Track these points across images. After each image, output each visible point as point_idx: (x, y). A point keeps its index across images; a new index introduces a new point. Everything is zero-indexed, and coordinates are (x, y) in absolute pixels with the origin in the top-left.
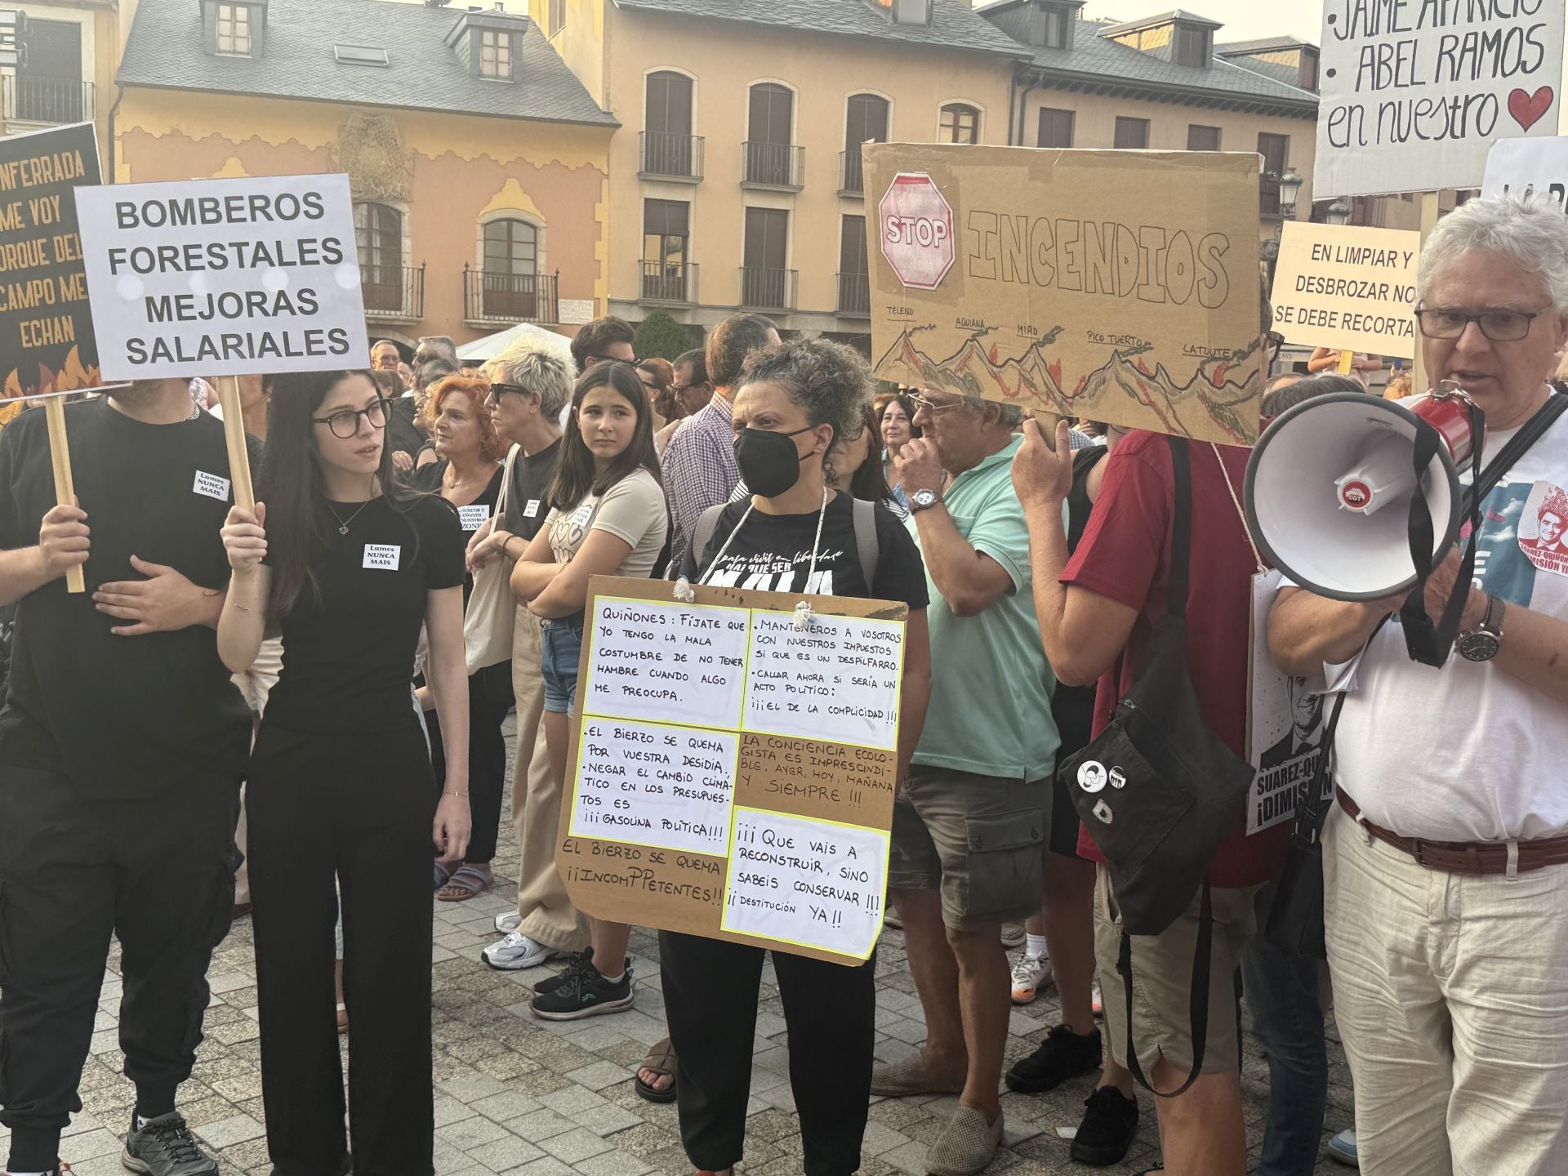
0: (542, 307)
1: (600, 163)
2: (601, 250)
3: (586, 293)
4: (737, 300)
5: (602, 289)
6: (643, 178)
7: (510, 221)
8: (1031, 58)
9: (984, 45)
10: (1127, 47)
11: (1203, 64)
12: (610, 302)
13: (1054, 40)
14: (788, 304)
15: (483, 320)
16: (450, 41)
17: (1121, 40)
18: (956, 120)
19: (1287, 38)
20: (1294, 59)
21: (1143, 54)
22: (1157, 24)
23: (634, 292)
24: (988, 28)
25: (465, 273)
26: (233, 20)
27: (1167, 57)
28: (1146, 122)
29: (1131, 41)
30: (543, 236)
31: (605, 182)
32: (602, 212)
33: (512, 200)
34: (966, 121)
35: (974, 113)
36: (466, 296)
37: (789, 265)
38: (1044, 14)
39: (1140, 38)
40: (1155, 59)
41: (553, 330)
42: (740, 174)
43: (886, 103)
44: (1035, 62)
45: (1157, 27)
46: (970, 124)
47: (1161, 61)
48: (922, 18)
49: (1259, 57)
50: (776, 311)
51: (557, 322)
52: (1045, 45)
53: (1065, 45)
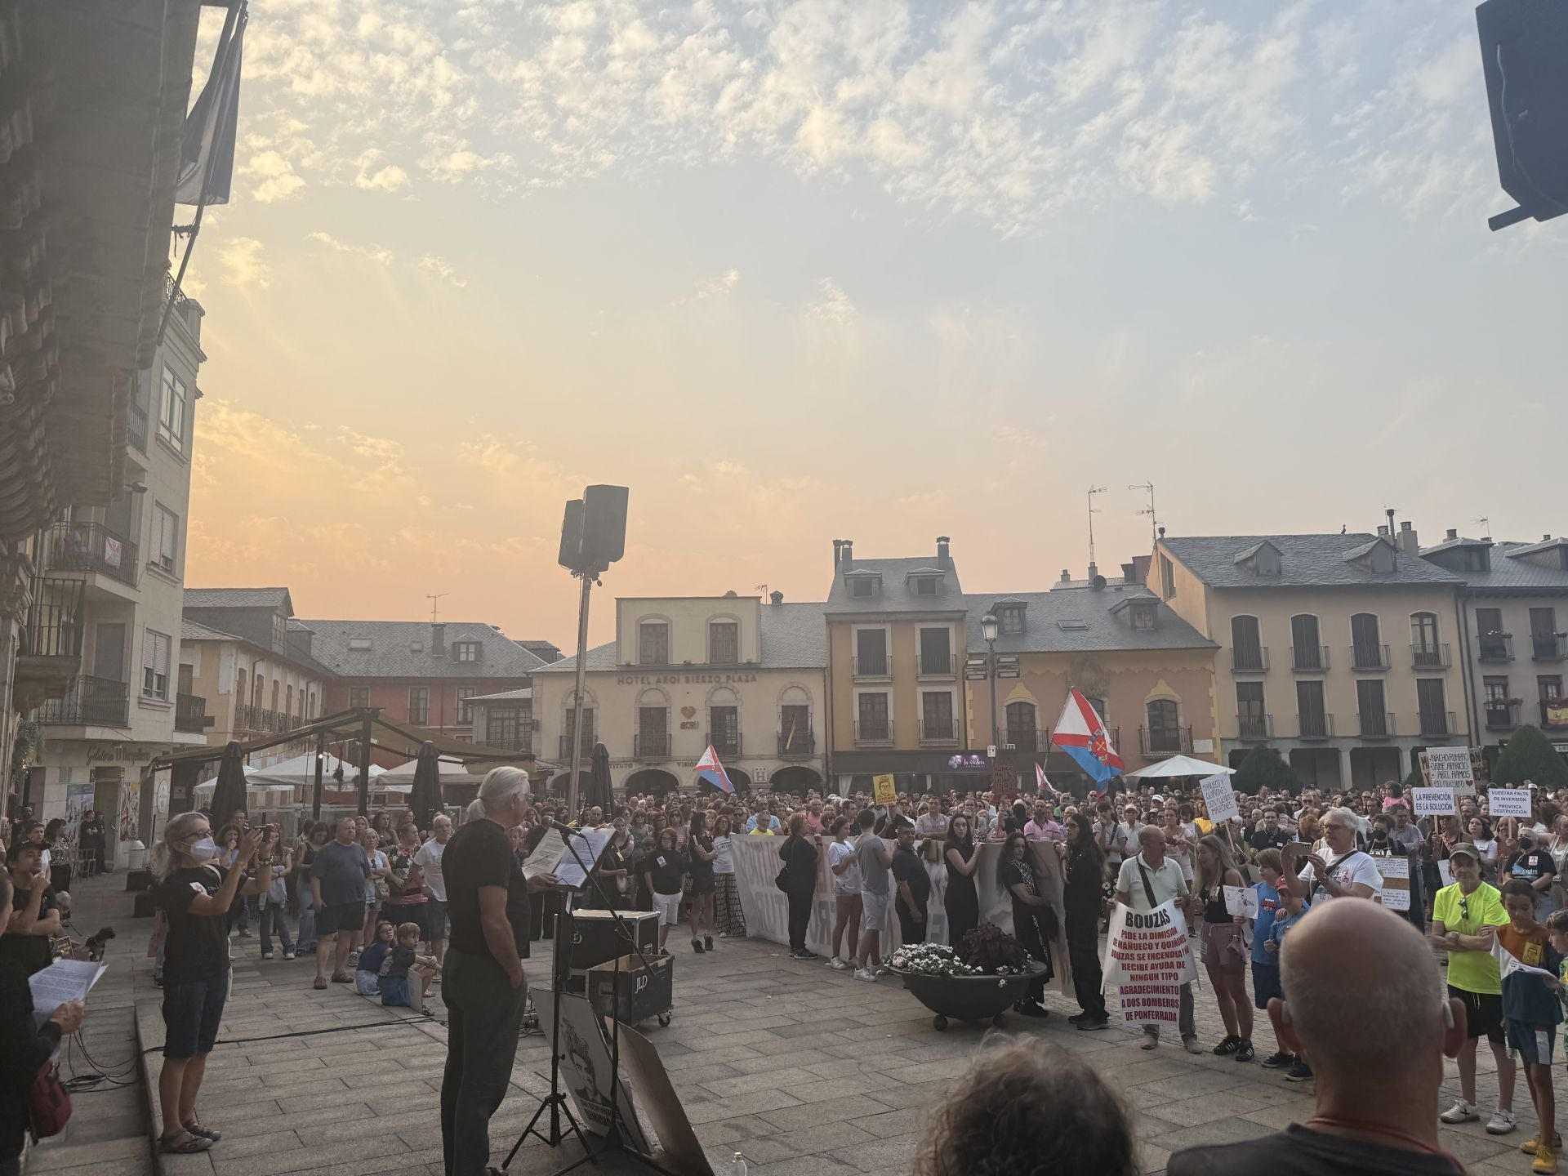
0: (1183, 745)
1: (1209, 667)
2: (1214, 712)
3: (1208, 736)
4: (1296, 733)
5: (1216, 733)
6: (1234, 672)
7: (1161, 701)
8: (1465, 583)
9: (1433, 579)
10: (1529, 563)
12: (1222, 739)
13: (1476, 566)
14: (1329, 733)
15: (1152, 754)
16: (1114, 611)
17: (1523, 559)
18: (1421, 621)
22: (1549, 548)
23: (1235, 732)
24: (1433, 568)
25: (1140, 730)
26: (1012, 616)
27: (1559, 567)
28: (1550, 610)
29: (1530, 559)
30: (1180, 708)
31: (1213, 676)
32: (1213, 692)
33: (1162, 690)
34: (1427, 621)
35: (1432, 616)
36: (1141, 742)
37: (1327, 711)
38: (1467, 553)
39: (1536, 558)
40: (1551, 568)
41: (1191, 757)
42: (1291, 664)
43: (1375, 617)
44: (1468, 585)
45: (1550, 551)
46: (1430, 622)
47: (1556, 570)
48: (1391, 569)
50: (1322, 738)
51: (1192, 752)
53: (1485, 568)
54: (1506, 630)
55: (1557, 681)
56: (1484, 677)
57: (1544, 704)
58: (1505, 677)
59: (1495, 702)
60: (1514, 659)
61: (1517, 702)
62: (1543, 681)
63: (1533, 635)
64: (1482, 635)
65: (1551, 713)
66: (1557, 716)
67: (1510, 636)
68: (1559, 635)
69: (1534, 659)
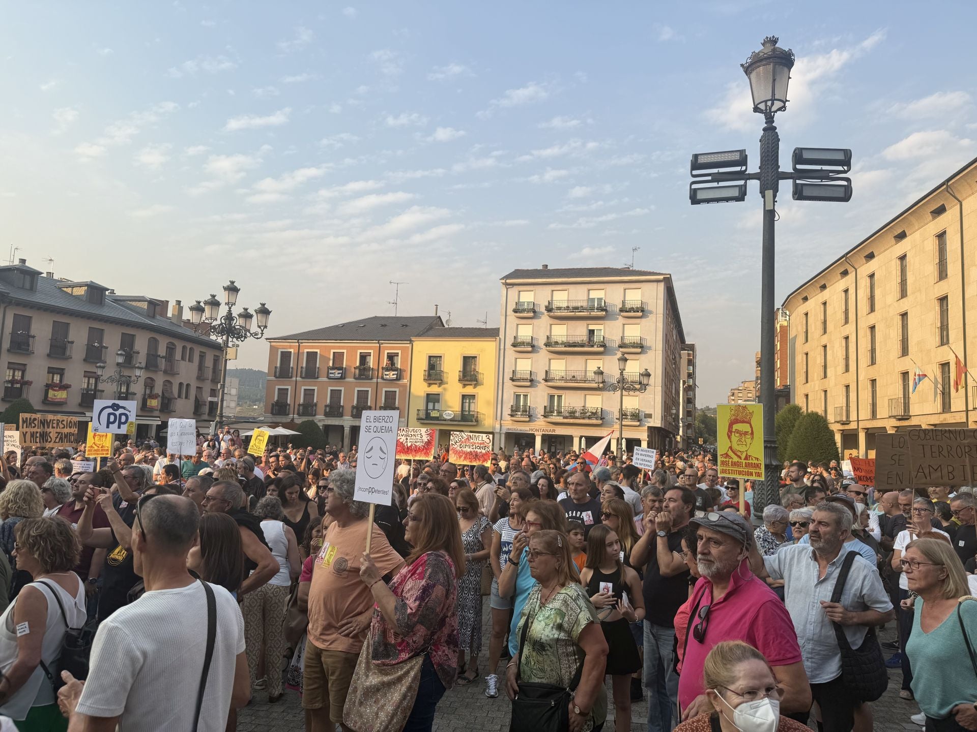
8: (9, 293)
10: (67, 293)
11: (101, 303)
13: (27, 286)
17: (65, 289)
19: (143, 297)
20: (145, 305)
21: (74, 296)
22: (80, 285)
27: (84, 299)
28: (68, 324)
29: (69, 290)
38: (23, 275)
39: (72, 290)
40: (79, 299)
44: (9, 295)
45: (80, 287)
47: (82, 300)
49: (131, 303)
52: (23, 288)
53: (32, 289)
54: (32, 333)
55: (61, 372)
56: (9, 363)
57: (49, 387)
58: (25, 365)
59: (13, 382)
60: (33, 353)
61: (29, 383)
62: (52, 371)
63: (51, 340)
64: (13, 334)
65: (51, 393)
66: (55, 396)
67: (34, 337)
68: (69, 342)
69: (49, 355)
